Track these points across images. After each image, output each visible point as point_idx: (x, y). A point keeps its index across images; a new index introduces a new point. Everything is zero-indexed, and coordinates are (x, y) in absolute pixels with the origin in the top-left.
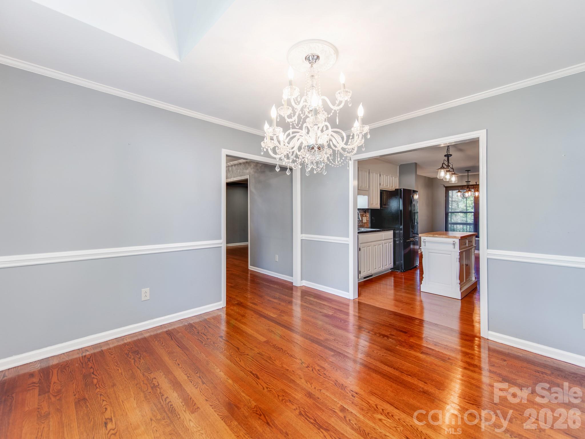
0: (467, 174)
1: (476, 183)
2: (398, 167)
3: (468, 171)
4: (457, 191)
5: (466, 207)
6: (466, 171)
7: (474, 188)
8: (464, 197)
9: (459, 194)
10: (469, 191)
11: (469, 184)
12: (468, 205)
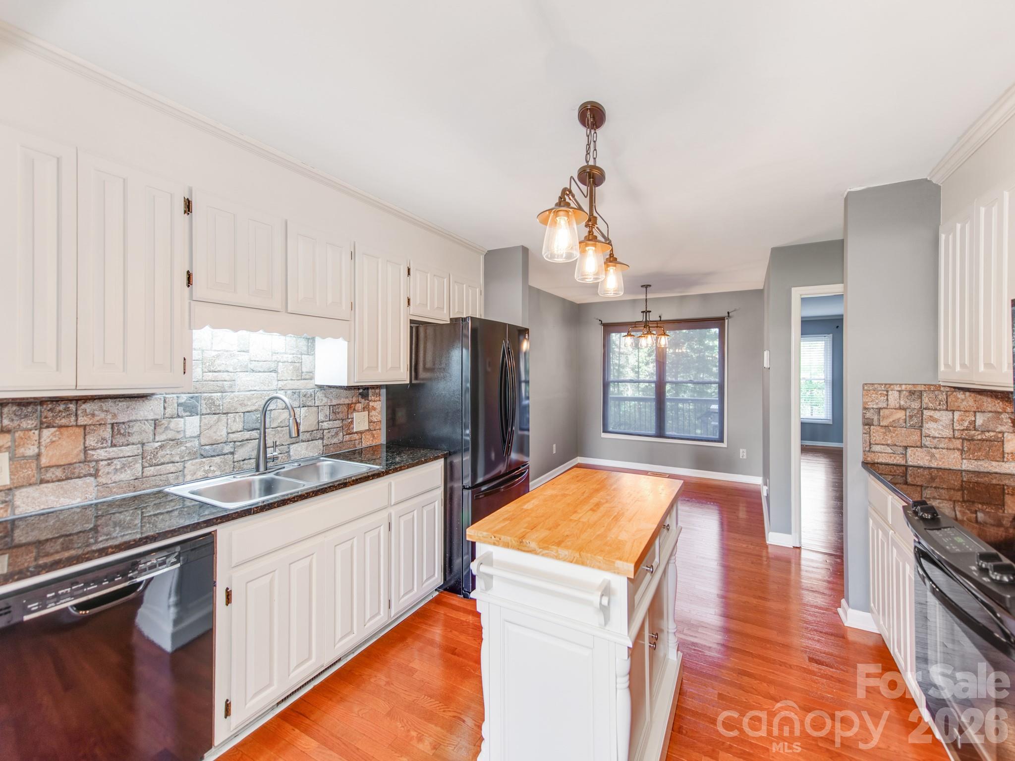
0: (645, 297)
1: (660, 317)
2: (482, 256)
3: (646, 286)
4: (626, 334)
5: (638, 362)
6: (642, 286)
7: (657, 327)
8: (637, 346)
9: (629, 340)
10: (648, 334)
11: (648, 319)
12: (640, 360)
